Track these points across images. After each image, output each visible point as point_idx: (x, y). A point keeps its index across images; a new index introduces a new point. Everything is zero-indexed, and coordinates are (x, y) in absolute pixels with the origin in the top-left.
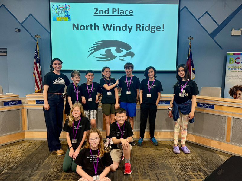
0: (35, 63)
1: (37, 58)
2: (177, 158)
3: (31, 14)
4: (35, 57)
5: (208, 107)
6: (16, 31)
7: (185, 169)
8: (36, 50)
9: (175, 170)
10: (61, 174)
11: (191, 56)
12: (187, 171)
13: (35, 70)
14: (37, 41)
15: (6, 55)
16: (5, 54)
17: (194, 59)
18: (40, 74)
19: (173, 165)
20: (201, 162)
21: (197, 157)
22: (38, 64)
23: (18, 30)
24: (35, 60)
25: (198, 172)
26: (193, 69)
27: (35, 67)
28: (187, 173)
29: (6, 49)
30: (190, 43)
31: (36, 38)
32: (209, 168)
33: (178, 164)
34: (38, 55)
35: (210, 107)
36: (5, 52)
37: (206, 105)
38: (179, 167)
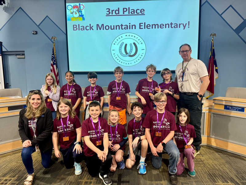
0: (52, 65)
1: (54, 60)
2: (203, 166)
3: (47, 16)
4: (52, 59)
5: (237, 110)
6: (33, 34)
7: (214, 179)
8: (53, 52)
9: (202, 180)
10: (81, 181)
11: (213, 54)
12: (217, 181)
13: (52, 72)
14: (53, 43)
15: (25, 58)
16: (23, 57)
17: (217, 58)
18: (57, 76)
19: (200, 173)
20: (231, 171)
21: (226, 165)
22: (55, 66)
23: (35, 33)
24: (52, 62)
25: (228, 182)
26: (217, 68)
27: (52, 69)
28: (217, 184)
29: (24, 51)
30: (212, 40)
31: (53, 40)
32: (240, 178)
33: (206, 173)
34: (55, 57)
35: (240, 110)
36: (23, 55)
37: (235, 108)
38: (206, 177)
